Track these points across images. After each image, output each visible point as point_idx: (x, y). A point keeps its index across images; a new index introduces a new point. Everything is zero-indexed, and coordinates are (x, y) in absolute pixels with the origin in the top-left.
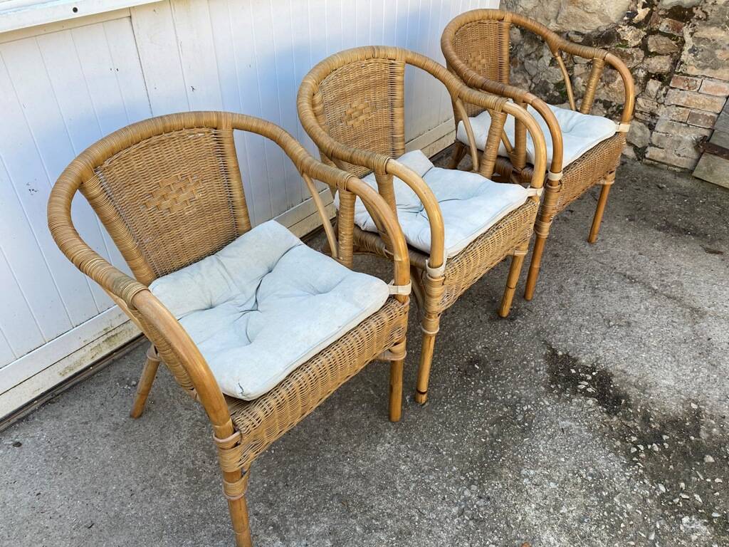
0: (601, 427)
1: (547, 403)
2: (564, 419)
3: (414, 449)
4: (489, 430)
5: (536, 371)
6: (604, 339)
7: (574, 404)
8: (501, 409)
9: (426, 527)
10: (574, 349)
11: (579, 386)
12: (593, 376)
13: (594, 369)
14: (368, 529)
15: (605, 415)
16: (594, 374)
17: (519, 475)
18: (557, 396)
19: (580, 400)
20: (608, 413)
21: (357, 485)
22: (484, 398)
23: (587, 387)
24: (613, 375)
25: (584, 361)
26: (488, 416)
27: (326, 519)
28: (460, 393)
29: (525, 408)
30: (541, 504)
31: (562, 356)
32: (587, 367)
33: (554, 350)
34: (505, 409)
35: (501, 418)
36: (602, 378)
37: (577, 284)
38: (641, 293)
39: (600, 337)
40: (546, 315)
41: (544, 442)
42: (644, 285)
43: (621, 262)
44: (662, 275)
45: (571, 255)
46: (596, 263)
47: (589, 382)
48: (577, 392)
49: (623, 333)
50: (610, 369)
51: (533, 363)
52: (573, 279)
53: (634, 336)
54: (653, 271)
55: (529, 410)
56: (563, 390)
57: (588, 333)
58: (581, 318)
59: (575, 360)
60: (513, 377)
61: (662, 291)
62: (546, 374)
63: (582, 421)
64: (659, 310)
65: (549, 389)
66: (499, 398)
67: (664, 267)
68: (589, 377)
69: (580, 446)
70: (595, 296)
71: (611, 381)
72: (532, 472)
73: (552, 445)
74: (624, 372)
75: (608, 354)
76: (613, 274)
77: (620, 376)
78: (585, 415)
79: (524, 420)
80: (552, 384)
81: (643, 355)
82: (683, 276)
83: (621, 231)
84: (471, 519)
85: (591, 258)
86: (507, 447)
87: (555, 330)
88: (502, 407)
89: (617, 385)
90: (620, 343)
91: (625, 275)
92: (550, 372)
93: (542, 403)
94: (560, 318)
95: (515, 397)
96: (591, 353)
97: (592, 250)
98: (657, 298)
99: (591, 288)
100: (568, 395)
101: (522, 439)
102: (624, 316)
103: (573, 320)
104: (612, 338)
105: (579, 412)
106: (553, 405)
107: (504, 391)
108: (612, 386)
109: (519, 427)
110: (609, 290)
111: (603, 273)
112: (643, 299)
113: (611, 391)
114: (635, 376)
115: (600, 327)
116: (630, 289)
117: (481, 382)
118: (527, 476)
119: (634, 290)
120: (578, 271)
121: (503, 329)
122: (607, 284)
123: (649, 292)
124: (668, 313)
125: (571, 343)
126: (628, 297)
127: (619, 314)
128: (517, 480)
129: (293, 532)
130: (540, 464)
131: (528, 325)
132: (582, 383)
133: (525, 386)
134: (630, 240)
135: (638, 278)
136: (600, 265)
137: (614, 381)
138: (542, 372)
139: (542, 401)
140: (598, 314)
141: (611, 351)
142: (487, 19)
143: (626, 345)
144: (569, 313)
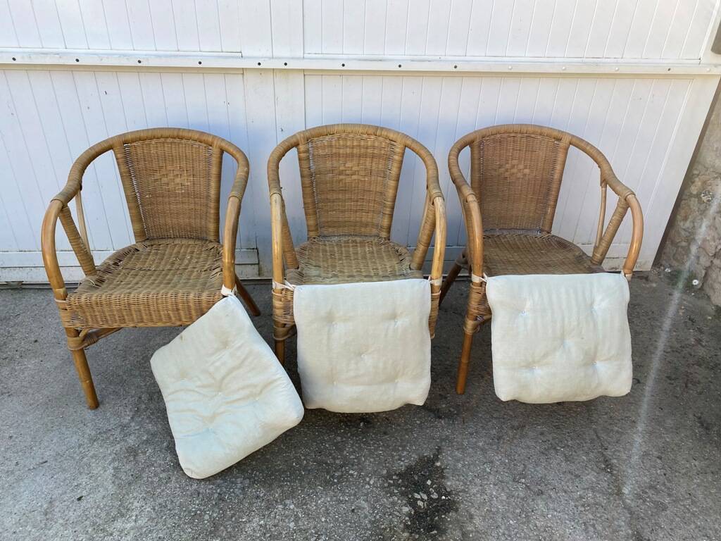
0: (385, 529)
1: (372, 482)
2: (366, 501)
4: (308, 463)
5: (399, 460)
6: (495, 485)
7: (391, 500)
8: (334, 458)
10: (455, 470)
11: (416, 494)
12: (439, 498)
13: (449, 494)
14: (168, 448)
15: (402, 526)
16: (444, 497)
17: (282, 500)
18: (386, 485)
19: (399, 501)
20: (407, 527)
22: (336, 445)
23: (422, 500)
24: (456, 510)
26: (320, 456)
28: (323, 429)
29: (351, 472)
30: (268, 526)
31: (437, 467)
32: (446, 489)
33: (437, 460)
34: (338, 462)
35: (326, 463)
36: (445, 505)
37: (542, 434)
38: (599, 484)
39: (494, 480)
40: (472, 434)
41: (329, 499)
42: (616, 480)
43: (622, 450)
44: (651, 487)
45: (575, 412)
46: (592, 432)
47: (430, 499)
48: (407, 495)
49: (522, 495)
50: (462, 506)
51: (405, 453)
52: (545, 429)
53: (528, 504)
54: (648, 478)
55: (352, 475)
56: (399, 486)
57: (488, 470)
58: (500, 457)
59: (443, 477)
60: (376, 449)
61: (626, 498)
62: (403, 467)
63: (377, 514)
64: (594, 508)
65: (389, 476)
66: (345, 452)
67: (668, 484)
68: (435, 496)
69: (349, 524)
70: (543, 453)
71: (449, 513)
72: (292, 507)
73: (332, 506)
74: (471, 517)
75: (479, 495)
76: (596, 451)
77: (462, 516)
78: (387, 512)
79: (339, 478)
80: (397, 475)
81: (511, 522)
82: (679, 506)
83: (671, 428)
84: (219, 494)
85: (594, 426)
86: (301, 481)
87: (462, 448)
88: (338, 459)
89: (449, 519)
90: (504, 498)
91: (607, 461)
92: (409, 468)
93: (368, 479)
94: (481, 444)
95: (355, 460)
96: (465, 484)
97: (606, 422)
98: (612, 498)
99: (550, 446)
100: (396, 491)
101: (319, 485)
102: (546, 485)
103: (490, 453)
104: (503, 490)
105: (385, 507)
106: (374, 487)
107: (354, 451)
108: (443, 516)
109: (328, 477)
110: (567, 459)
111: (585, 445)
112: (593, 489)
113: (437, 518)
114: (475, 528)
115: (507, 475)
116: (593, 473)
117: (349, 435)
118: (285, 505)
119: (595, 477)
120: (561, 426)
121: (420, 418)
122: (574, 453)
123: (611, 488)
124: (600, 517)
125: (460, 465)
126: (577, 476)
127: (542, 480)
128: (276, 501)
129: (140, 419)
130: (305, 507)
131: (445, 429)
132: (422, 494)
133: (375, 461)
134: (668, 440)
135: (618, 471)
136: (595, 437)
137: (451, 514)
138: (402, 463)
139: (370, 478)
140: (522, 466)
141: (486, 497)
142: (540, 135)
143: (509, 503)
144: (495, 447)
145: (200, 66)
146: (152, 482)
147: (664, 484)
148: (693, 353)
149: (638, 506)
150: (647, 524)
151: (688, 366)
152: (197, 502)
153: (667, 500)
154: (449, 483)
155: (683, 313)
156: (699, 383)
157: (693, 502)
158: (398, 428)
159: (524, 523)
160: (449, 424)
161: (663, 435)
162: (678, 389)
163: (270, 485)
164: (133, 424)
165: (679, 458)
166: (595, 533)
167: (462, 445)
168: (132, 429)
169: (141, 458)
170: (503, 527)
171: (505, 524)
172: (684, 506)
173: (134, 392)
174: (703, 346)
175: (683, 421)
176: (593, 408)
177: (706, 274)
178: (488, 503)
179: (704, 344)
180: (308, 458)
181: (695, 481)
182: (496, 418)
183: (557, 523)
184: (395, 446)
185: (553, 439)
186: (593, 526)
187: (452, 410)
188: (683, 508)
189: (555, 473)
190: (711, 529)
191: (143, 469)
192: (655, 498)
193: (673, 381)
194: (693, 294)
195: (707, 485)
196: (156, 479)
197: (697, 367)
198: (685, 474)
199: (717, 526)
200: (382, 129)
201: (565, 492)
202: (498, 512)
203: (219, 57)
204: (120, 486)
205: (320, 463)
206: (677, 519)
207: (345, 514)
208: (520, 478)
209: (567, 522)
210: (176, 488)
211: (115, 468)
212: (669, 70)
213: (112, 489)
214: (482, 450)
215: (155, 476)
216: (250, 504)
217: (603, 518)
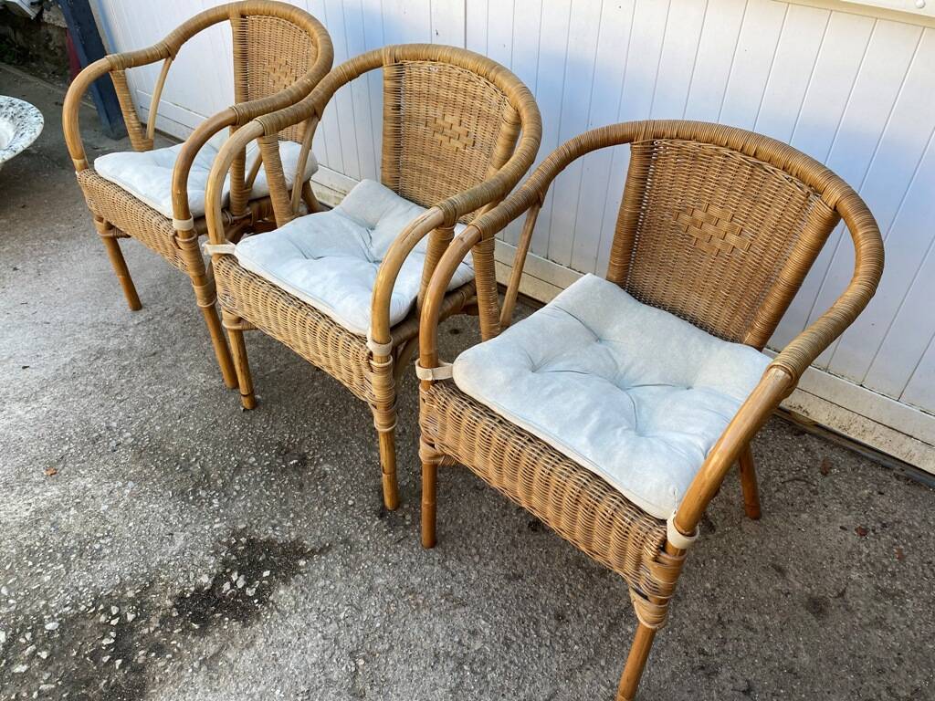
0: (162, 581)
1: (216, 526)
2: (186, 539)
4: (194, 462)
5: (274, 527)
6: (324, 638)
7: (207, 558)
9: (107, 403)
10: (309, 583)
11: (236, 574)
12: (251, 598)
13: (267, 603)
14: (123, 367)
15: (178, 591)
16: (256, 601)
17: (128, 479)
18: (224, 540)
19: (211, 567)
20: (181, 597)
21: (169, 360)
22: (241, 464)
23: (233, 585)
24: (245, 626)
25: (282, 592)
26: (213, 463)
27: (144, 345)
28: (253, 440)
29: (215, 501)
30: (88, 493)
31: (297, 566)
32: (270, 595)
33: (308, 558)
35: (208, 475)
36: (242, 610)
37: (474, 633)
39: (329, 632)
40: (387, 561)
41: (161, 510)
45: (566, 646)
46: (548, 690)
47: (243, 591)
48: (226, 568)
49: (335, 676)
50: (259, 626)
51: (289, 524)
52: (487, 631)
55: (211, 504)
56: (234, 551)
57: (342, 616)
58: (377, 614)
59: (286, 581)
60: (268, 498)
62: (266, 537)
63: (177, 560)
65: (240, 534)
66: (238, 478)
68: (250, 592)
69: (142, 547)
70: (436, 655)
71: (236, 621)
72: (127, 491)
73: (154, 518)
74: (250, 646)
75: (290, 632)
77: (242, 636)
78: (186, 567)
79: (197, 497)
80: (248, 540)
81: (278, 692)
84: (99, 435)
85: (563, 686)
86: (166, 474)
87: (349, 568)
88: (224, 479)
89: (226, 627)
90: (311, 660)
92: (270, 543)
93: (217, 520)
94: (379, 581)
95: (235, 493)
96: (296, 607)
99: (460, 655)
100: (223, 554)
101: (173, 490)
103: (373, 600)
104: (324, 651)
105: (192, 560)
106: (212, 533)
107: (247, 483)
108: (226, 619)
109: (190, 489)
110: (455, 689)
113: (219, 615)
114: (235, 661)
115: (354, 639)
117: (267, 463)
118: (125, 485)
120: (514, 646)
121: (360, 500)
122: (477, 692)
125: (321, 583)
127: (384, 683)
128: (123, 476)
129: (141, 329)
130: (134, 500)
131: (366, 533)
132: (241, 579)
133: (251, 508)
137: (234, 624)
138: (271, 532)
139: (221, 521)
140: (387, 646)
141: (295, 640)
142: (784, 169)
143: (307, 671)
144: (389, 598)
146: (76, 389)
152: (78, 430)
158: (322, 493)
160: (379, 531)
163: (140, 458)
164: (131, 330)
167: (359, 565)
168: (126, 333)
169: (98, 363)
170: (262, 688)
171: (268, 687)
173: (170, 301)
176: (603, 663)
178: (286, 649)
180: (202, 458)
182: (445, 568)
184: (291, 509)
185: (479, 651)
189: (415, 691)
191: (86, 373)
196: (82, 388)
202: (282, 667)
204: (56, 377)
205: (202, 471)
207: (153, 535)
208: (363, 657)
210: (82, 406)
211: (73, 360)
213: (50, 374)
214: (370, 588)
215: (85, 385)
216: (105, 462)
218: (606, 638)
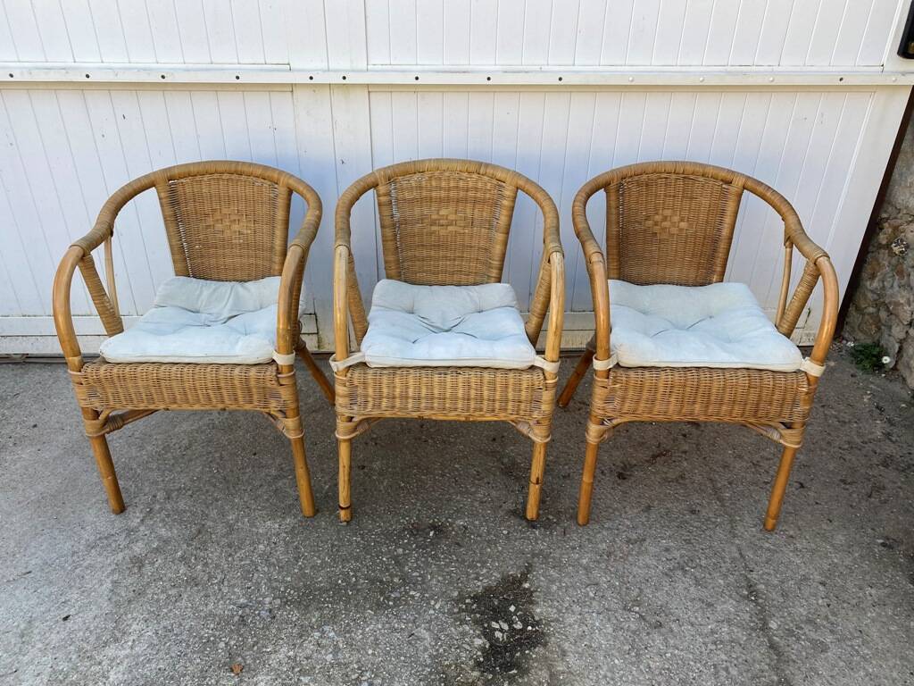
0: (450, 666)
1: (437, 607)
2: (428, 630)
3: (287, 544)
4: (357, 581)
5: (477, 579)
6: (599, 613)
7: (461, 629)
8: (392, 576)
9: (210, 591)
10: (548, 593)
11: (494, 623)
12: (523, 630)
13: (538, 623)
14: (183, 558)
15: (472, 663)
16: (530, 628)
17: (319, 626)
18: (456, 610)
19: (471, 632)
20: (478, 664)
21: (221, 529)
22: (396, 558)
23: (501, 630)
24: (545, 645)
26: (374, 571)
27: (176, 532)
28: (382, 539)
29: (412, 593)
30: (298, 659)
31: (525, 589)
32: (533, 618)
33: (526, 580)
34: (396, 580)
35: (381, 582)
36: (531, 637)
37: (667, 550)
38: (738, 615)
39: (598, 608)
40: (574, 548)
41: (380, 627)
42: (761, 612)
43: (772, 572)
44: (810, 621)
45: (714, 523)
46: (734, 549)
47: (512, 629)
48: (483, 624)
49: (633, 627)
50: (553, 639)
51: (485, 571)
52: (671, 544)
53: (641, 640)
54: (805, 610)
55: (413, 597)
56: (473, 612)
57: (591, 595)
58: (609, 579)
59: (532, 602)
60: (447, 565)
61: (775, 635)
62: (481, 588)
63: (441, 646)
64: (729, 647)
65: (461, 599)
66: (406, 568)
67: (832, 618)
68: (519, 626)
69: (402, 658)
70: (666, 575)
71: (535, 648)
72: (332, 634)
73: (383, 635)
74: (564, 653)
75: (576, 626)
76: (737, 573)
77: (552, 652)
78: (454, 645)
79: (395, 600)
80: (471, 598)
81: (616, 661)
82: (845, 646)
83: (842, 546)
84: (241, 616)
85: (737, 542)
86: (347, 602)
87: (558, 565)
88: (397, 576)
89: (534, 656)
90: (610, 630)
91: (751, 586)
92: (488, 590)
93: (432, 603)
94: (584, 561)
95: (419, 579)
96: (559, 611)
97: (754, 536)
98: (754, 635)
99: (676, 565)
100: (468, 619)
101: (369, 609)
102: (666, 615)
103: (596, 573)
104: (609, 620)
105: (452, 638)
106: (441, 612)
107: (419, 567)
108: (527, 652)
109: (382, 599)
110: (697, 582)
111: (723, 565)
112: (729, 621)
113: (518, 654)
114: (568, 668)
115: (616, 601)
116: (731, 601)
117: (414, 546)
118: (323, 632)
119: (734, 607)
120: (693, 541)
121: (509, 527)
122: (707, 575)
123: (754, 622)
124: (737, 659)
125: (555, 588)
126: (710, 605)
127: (663, 609)
128: (312, 628)
129: (152, 522)
130: (348, 635)
131: (539, 542)
132: (501, 623)
133: (445, 579)
134: (836, 561)
135: (765, 600)
136: (737, 555)
137: (536, 650)
138: (479, 583)
139: (436, 601)
140: (637, 590)
141: (585, 628)
142: (703, 176)
143: (615, 637)
144: (603, 565)
145: (238, 81)
146: (158, 601)
147: (826, 618)
148: (878, 451)
149: (788, 646)
150: (799, 668)
151: (871, 467)
152: (212, 626)
153: (829, 639)
154: (538, 610)
155: (869, 399)
156: (884, 488)
157: (865, 643)
158: (479, 538)
159: (632, 664)
160: (545, 536)
161: (829, 555)
162: (855, 495)
163: (307, 607)
164: (142, 528)
165: (849, 585)
166: (727, 678)
167: (561, 562)
168: (140, 534)
169: (148, 570)
170: (605, 668)
171: (608, 664)
172: (852, 646)
173: (148, 489)
174: (894, 442)
175: (858, 536)
177: (901, 349)
178: (588, 637)
179: (894, 439)
180: (359, 574)
181: (869, 615)
182: (608, 529)
183: (678, 664)
184: (473, 561)
185: (682, 556)
186: (726, 669)
187: (551, 517)
188: (849, 649)
189: (681, 600)
190: (886, 678)
191: (148, 583)
192: (813, 635)
193: (848, 487)
194: (883, 375)
195: (884, 620)
196: (163, 597)
197: (882, 468)
198: (857, 605)
199: (895, 674)
200: (487, 165)
201: (692, 625)
202: (599, 648)
203: (261, 70)
204: (118, 605)
205: (372, 581)
206: (842, 664)
207: (399, 645)
208: (633, 606)
209: (692, 663)
210: (186, 608)
211: (115, 582)
212: (841, 79)
213: (107, 607)
214: (585, 569)
215: (162, 592)
216: (279, 630)
217: (740, 660)
218: (723, 506)
